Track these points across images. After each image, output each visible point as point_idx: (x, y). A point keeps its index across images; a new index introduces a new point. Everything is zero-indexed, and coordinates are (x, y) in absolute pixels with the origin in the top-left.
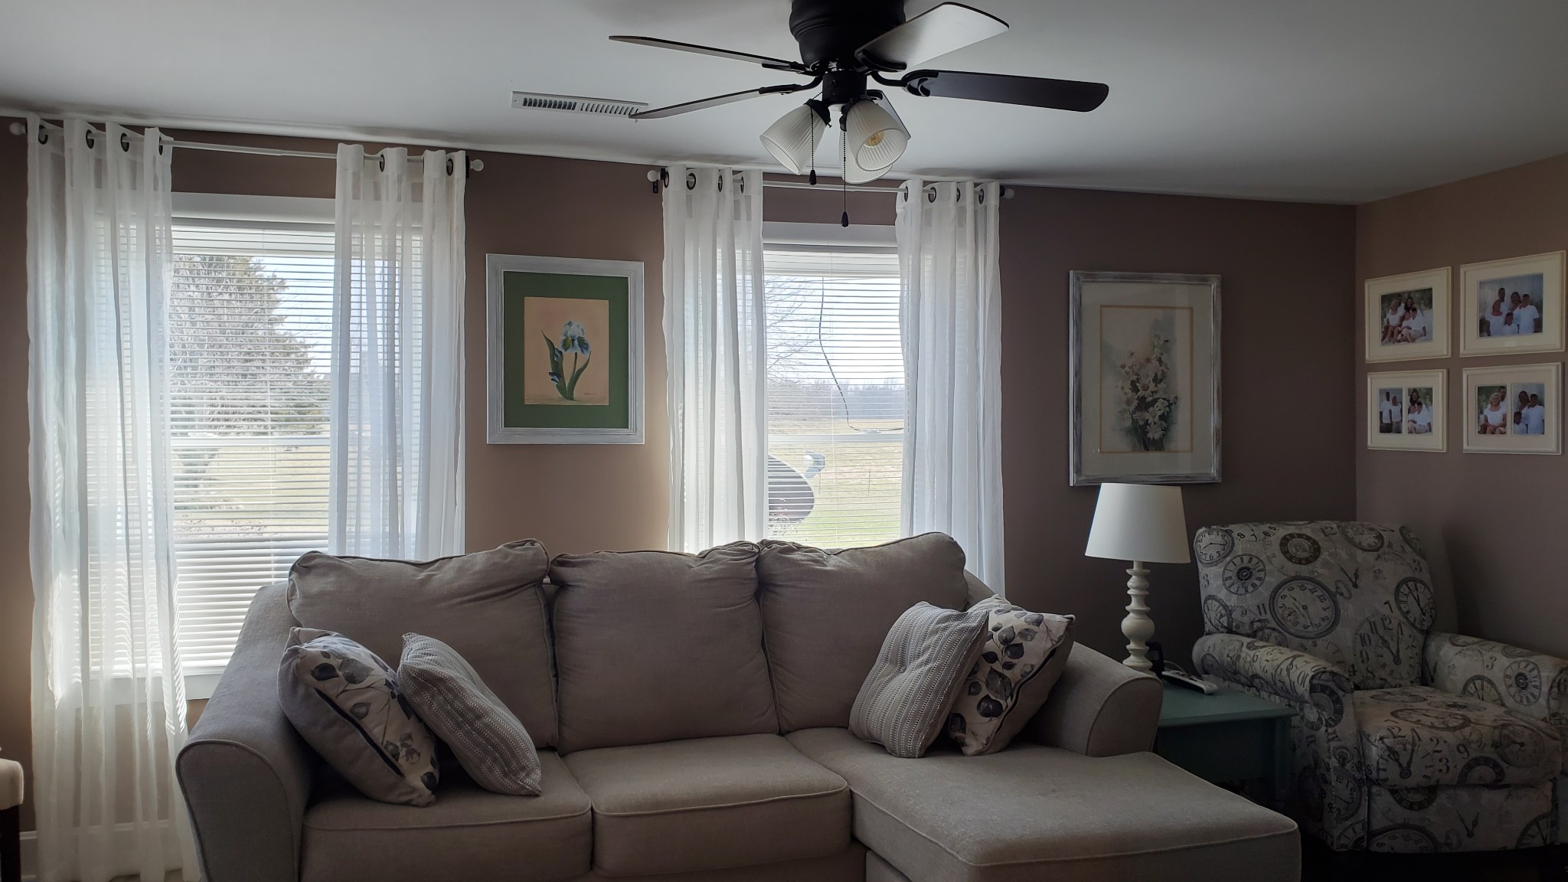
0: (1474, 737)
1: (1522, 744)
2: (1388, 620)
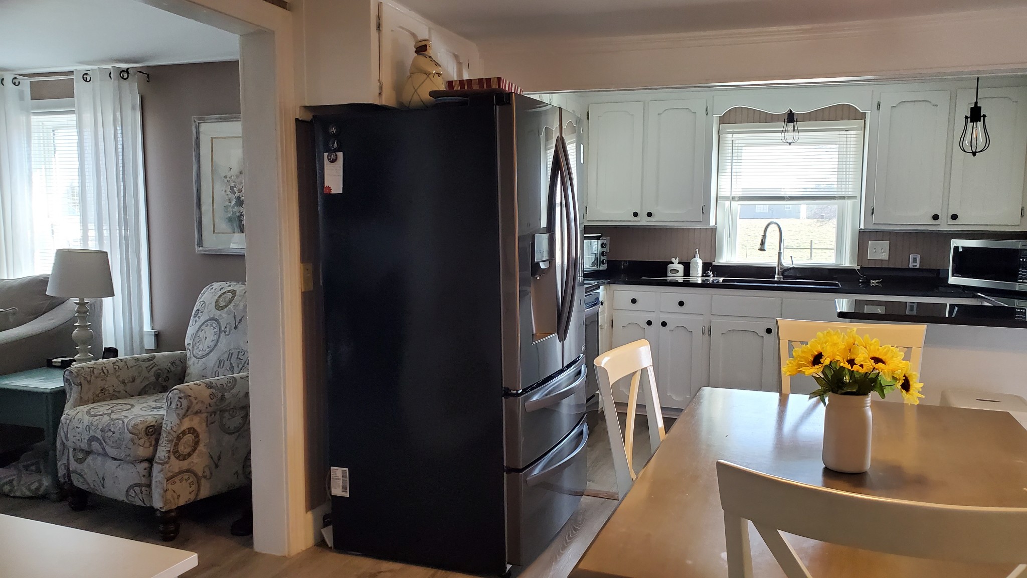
0: (95, 423)
1: (114, 433)
2: (243, 353)
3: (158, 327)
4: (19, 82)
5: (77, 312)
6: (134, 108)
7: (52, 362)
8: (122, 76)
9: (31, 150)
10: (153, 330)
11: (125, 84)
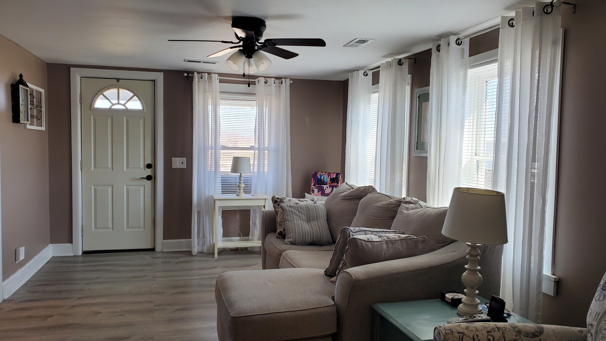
3: (560, 273)
4: (462, 41)
5: (469, 254)
6: (554, 43)
7: (445, 296)
8: (546, 11)
9: (465, 98)
10: (553, 275)
11: (549, 19)
